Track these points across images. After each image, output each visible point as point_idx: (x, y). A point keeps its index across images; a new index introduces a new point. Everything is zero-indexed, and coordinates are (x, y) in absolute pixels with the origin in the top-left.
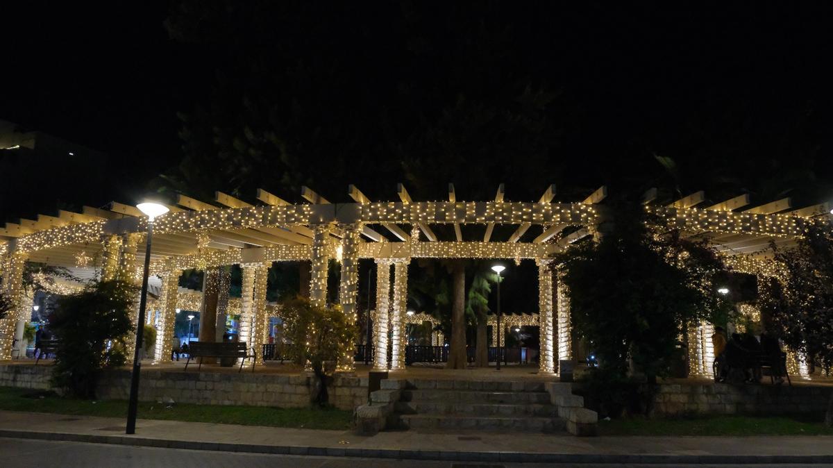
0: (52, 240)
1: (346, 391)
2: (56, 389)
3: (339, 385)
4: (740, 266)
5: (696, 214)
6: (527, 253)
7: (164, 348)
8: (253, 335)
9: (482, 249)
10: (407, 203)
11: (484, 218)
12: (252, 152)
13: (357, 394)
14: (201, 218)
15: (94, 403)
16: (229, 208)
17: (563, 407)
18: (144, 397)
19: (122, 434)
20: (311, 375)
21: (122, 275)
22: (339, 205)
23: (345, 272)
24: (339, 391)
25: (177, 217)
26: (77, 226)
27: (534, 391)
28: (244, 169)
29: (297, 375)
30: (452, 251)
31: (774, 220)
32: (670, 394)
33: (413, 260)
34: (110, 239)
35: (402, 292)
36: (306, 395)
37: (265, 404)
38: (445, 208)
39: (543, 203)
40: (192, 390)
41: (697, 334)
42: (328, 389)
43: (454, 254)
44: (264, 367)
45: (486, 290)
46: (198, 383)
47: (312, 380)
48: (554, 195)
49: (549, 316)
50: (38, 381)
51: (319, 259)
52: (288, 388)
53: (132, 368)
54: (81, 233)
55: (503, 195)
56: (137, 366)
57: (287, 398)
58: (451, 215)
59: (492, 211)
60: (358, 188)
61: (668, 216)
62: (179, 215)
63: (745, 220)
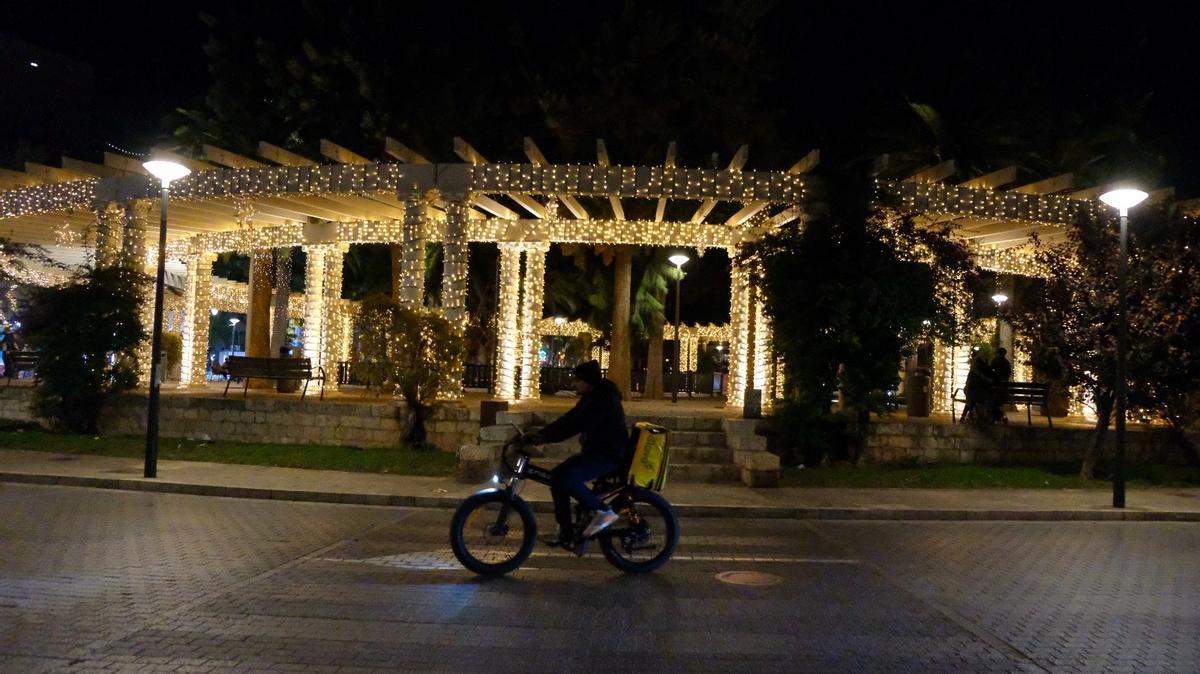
0: (18, 206)
1: (451, 427)
2: (41, 420)
3: (441, 418)
4: (1014, 265)
5: (945, 191)
6: (715, 240)
7: (194, 365)
8: (324, 348)
9: (653, 232)
10: (539, 165)
11: (647, 190)
12: (316, 79)
13: (465, 431)
14: (240, 179)
15: (97, 438)
16: (280, 166)
17: (739, 450)
18: (166, 431)
19: (140, 478)
20: (402, 404)
21: (127, 260)
22: (441, 166)
23: (450, 262)
24: (440, 427)
25: (204, 177)
26: (56, 186)
27: (707, 430)
28: (304, 106)
29: (382, 405)
30: (609, 234)
31: (1051, 203)
32: (888, 435)
33: (554, 246)
34: (106, 208)
35: (536, 292)
36: (395, 431)
37: (338, 443)
38: (592, 174)
39: (732, 171)
40: (235, 423)
41: (946, 357)
42: (425, 423)
43: (611, 239)
44: (340, 394)
45: (662, 291)
46: (243, 413)
47: (403, 412)
48: (745, 161)
49: (743, 329)
50: (12, 407)
51: (413, 243)
52: (369, 422)
53: (148, 392)
54: (61, 196)
55: (674, 157)
56: (154, 389)
57: (369, 435)
58: (600, 185)
59: (659, 180)
60: (467, 141)
61: (906, 193)
62: (207, 175)
63: (1009, 203)
